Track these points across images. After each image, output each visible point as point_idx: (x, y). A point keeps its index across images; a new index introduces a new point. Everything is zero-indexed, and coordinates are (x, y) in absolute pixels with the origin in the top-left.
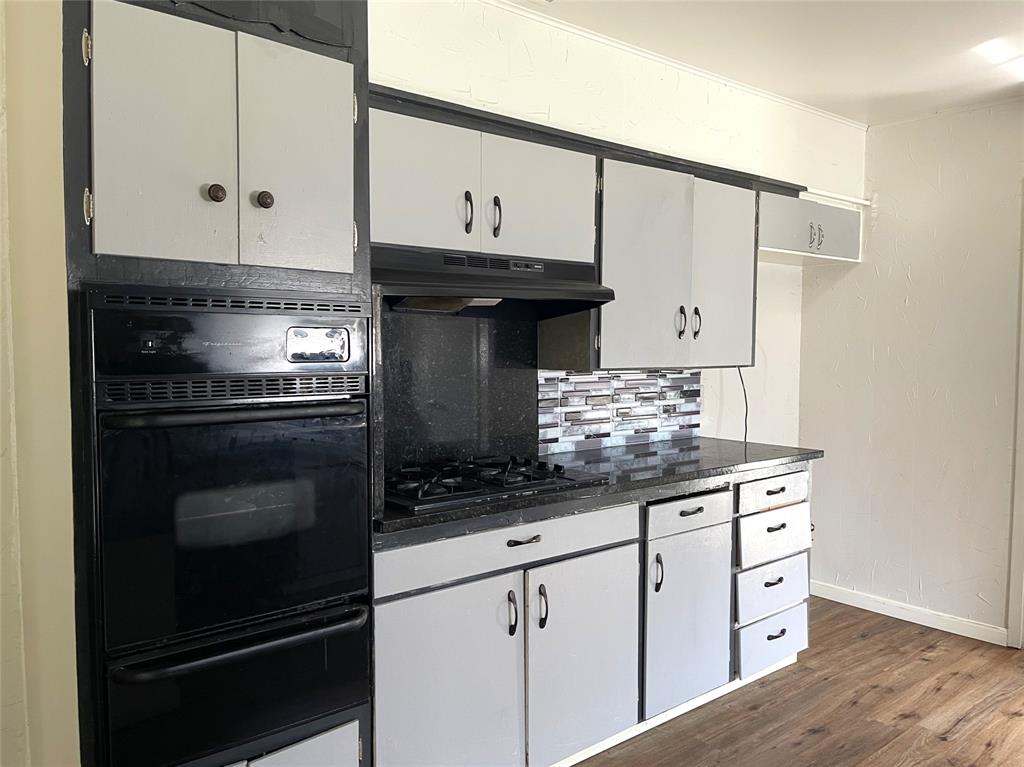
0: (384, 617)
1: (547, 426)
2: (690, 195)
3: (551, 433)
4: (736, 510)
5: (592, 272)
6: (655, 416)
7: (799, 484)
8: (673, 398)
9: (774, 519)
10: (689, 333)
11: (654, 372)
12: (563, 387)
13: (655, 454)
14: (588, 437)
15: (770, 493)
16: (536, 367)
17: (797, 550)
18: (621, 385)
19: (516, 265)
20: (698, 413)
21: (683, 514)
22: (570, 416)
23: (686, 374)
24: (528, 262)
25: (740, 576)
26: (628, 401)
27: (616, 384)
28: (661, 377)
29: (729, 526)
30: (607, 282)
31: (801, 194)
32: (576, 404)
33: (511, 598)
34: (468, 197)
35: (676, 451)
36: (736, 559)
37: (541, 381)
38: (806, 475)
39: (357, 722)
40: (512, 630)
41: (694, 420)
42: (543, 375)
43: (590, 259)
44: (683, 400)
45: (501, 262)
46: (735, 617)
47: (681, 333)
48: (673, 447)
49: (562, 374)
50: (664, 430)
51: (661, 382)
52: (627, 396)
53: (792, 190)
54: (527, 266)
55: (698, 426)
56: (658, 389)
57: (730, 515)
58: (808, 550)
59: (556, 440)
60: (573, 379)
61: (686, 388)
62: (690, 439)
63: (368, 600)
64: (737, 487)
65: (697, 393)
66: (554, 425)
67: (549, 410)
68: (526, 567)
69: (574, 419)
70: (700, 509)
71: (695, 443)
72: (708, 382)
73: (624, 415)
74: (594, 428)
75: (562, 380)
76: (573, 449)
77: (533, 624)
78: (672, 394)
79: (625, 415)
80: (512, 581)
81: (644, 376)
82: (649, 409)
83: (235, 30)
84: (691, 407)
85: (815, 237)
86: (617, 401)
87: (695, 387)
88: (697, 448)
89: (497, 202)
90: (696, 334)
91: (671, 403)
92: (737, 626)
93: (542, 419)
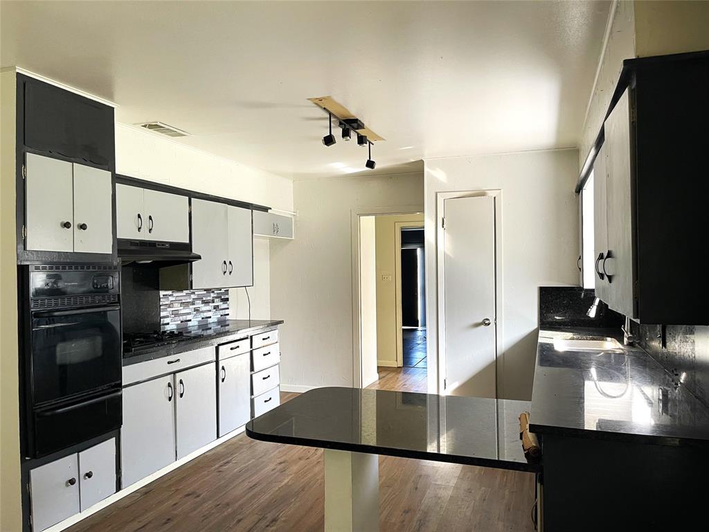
0: (125, 393)
1: (164, 317)
2: (226, 212)
3: (166, 321)
4: (251, 347)
5: (188, 247)
6: (210, 311)
7: (274, 335)
8: (218, 302)
9: (265, 350)
10: (228, 273)
11: (208, 290)
12: (171, 298)
13: (210, 328)
14: (182, 322)
15: (264, 339)
16: (158, 289)
17: (274, 364)
18: (196, 297)
19: (159, 245)
20: (228, 308)
21: (232, 349)
22: (174, 313)
23: (223, 291)
24: (163, 243)
25: (253, 375)
26: (199, 304)
27: (193, 296)
28: (213, 292)
29: (249, 354)
30: (195, 251)
31: (269, 211)
32: (177, 306)
33: (169, 385)
34: (139, 216)
35: (219, 327)
36: (252, 369)
37: (161, 296)
38: (277, 331)
39: (114, 438)
40: (170, 399)
41: (227, 312)
42: (162, 293)
43: (188, 242)
44: (222, 303)
45: (152, 244)
46: (252, 393)
47: (225, 272)
48: (218, 325)
49: (170, 292)
50: (214, 317)
51: (212, 295)
52: (198, 302)
53: (265, 209)
54: (163, 245)
55: (228, 314)
56: (211, 298)
57: (249, 349)
58: (278, 364)
59: (168, 324)
60: (175, 294)
61: (223, 297)
62: (225, 321)
63: (119, 386)
64: (251, 337)
65: (227, 299)
66: (167, 317)
67: (165, 310)
68: (174, 373)
69: (176, 314)
70: (238, 347)
71: (227, 323)
72: (232, 295)
73: (196, 310)
74: (184, 318)
75: (170, 296)
76: (175, 328)
77: (178, 396)
78: (217, 300)
79: (198, 310)
80: (169, 379)
81: (205, 292)
82: (207, 308)
83: (73, 162)
84: (225, 306)
85: (275, 229)
86: (194, 304)
87: (227, 297)
88: (228, 325)
89: (150, 218)
90: (231, 272)
91: (217, 304)
92: (253, 397)
93: (162, 314)
